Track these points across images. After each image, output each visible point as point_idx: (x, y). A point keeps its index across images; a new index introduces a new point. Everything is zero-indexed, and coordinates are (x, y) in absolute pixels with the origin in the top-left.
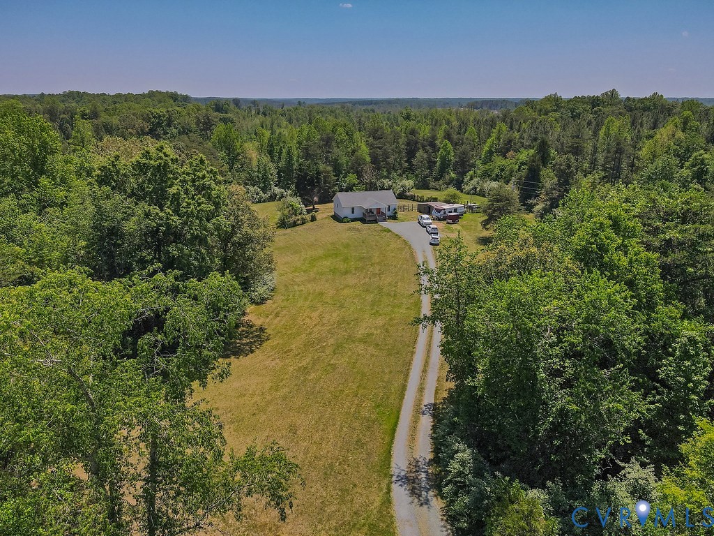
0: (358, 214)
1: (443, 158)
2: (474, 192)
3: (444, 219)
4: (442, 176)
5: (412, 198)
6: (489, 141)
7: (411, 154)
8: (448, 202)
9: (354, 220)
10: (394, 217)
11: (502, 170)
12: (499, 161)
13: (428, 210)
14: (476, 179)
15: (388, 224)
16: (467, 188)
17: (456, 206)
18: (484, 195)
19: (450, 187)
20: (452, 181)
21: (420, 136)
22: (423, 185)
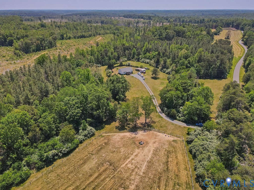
0: (125, 73)
1: (133, 52)
2: (143, 61)
3: (142, 73)
4: (134, 57)
5: (132, 66)
6: (144, 48)
7: (125, 51)
10: (132, 73)
11: (149, 57)
12: (148, 54)
13: (138, 70)
14: (143, 59)
15: (132, 75)
16: (141, 61)
17: (144, 69)
18: (146, 63)
19: (137, 60)
20: (136, 59)
21: (126, 46)
22: (129, 59)
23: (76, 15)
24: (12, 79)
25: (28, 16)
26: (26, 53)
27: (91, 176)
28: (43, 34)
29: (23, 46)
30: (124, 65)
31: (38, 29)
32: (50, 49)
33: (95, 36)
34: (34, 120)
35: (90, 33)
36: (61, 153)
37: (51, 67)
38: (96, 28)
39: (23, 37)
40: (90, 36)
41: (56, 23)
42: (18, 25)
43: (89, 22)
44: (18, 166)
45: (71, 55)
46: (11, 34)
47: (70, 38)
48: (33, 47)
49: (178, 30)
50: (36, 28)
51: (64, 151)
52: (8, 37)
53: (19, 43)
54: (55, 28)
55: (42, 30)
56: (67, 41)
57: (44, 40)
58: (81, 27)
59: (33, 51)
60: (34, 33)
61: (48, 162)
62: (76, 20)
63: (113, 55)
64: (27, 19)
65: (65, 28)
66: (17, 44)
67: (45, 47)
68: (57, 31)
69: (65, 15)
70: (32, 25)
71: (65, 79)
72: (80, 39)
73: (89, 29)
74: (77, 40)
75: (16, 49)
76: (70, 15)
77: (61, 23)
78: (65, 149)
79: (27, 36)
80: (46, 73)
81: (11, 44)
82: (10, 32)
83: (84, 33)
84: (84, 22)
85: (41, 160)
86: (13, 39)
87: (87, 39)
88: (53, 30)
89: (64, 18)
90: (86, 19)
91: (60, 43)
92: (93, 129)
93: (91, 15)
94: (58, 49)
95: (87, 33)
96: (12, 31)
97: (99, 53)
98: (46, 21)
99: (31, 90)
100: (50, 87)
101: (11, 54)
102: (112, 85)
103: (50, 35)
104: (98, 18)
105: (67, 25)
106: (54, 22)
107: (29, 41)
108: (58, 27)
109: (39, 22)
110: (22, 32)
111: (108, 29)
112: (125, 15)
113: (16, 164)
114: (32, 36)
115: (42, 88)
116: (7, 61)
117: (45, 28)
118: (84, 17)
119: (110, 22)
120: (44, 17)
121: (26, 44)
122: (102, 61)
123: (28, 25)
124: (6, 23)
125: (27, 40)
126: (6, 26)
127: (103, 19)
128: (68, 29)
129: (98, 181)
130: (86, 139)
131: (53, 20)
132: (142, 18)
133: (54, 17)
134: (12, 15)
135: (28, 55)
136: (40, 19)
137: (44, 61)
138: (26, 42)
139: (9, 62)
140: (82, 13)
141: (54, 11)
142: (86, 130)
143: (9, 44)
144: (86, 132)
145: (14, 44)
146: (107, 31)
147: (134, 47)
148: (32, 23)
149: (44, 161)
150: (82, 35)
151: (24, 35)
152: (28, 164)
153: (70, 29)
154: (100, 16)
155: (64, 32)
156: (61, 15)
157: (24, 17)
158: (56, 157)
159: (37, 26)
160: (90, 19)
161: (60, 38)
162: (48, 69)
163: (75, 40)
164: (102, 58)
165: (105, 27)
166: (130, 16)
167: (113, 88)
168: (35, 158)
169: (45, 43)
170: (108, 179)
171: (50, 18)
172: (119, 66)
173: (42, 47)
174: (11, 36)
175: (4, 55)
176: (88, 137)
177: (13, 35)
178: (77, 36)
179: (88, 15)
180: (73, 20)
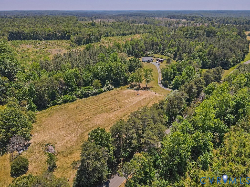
0: (147, 61)
1: (160, 47)
2: (166, 55)
3: (160, 62)
4: (159, 51)
5: (154, 57)
6: (169, 44)
7: (153, 46)
8: (161, 58)
9: (146, 62)
10: (152, 61)
11: (171, 51)
12: (171, 49)
13: (158, 60)
14: (166, 53)
15: (152, 63)
16: (165, 54)
17: (162, 59)
18: (167, 56)
19: (161, 54)
20: (161, 52)
21: (155, 42)
22: (155, 53)
23: (123, 15)
24: (70, 56)
25: (83, 16)
26: (79, 45)
27: (106, 102)
28: (92, 31)
29: (77, 40)
30: (149, 56)
31: (89, 27)
32: (96, 43)
33: (134, 34)
34: (80, 75)
35: (130, 31)
36: (92, 93)
37: (93, 51)
38: (137, 27)
39: (77, 33)
40: (130, 34)
41: (104, 23)
42: (74, 24)
43: (133, 22)
44: (71, 94)
45: (109, 46)
46: (69, 31)
47: (113, 35)
48: (84, 41)
49: (208, 30)
50: (88, 27)
51: (94, 92)
52: (67, 33)
53: (75, 37)
54: (103, 27)
55: (92, 28)
56: (110, 38)
57: (92, 36)
58: (125, 27)
59: (84, 44)
60: (86, 30)
61: (86, 96)
62: (122, 20)
63: (142, 48)
64: (81, 19)
65: (111, 27)
66: (73, 38)
67: (92, 41)
68: (104, 29)
69: (113, 16)
70: (85, 24)
71: (101, 58)
72: (121, 37)
73: (131, 28)
74: (118, 37)
75: (72, 42)
76: (118, 15)
77: (108, 22)
78: (95, 91)
79: (80, 32)
80: (90, 54)
81: (68, 38)
82: (69, 29)
83: (125, 32)
84: (129, 22)
85: (82, 93)
86: (71, 34)
87: (127, 36)
88: (101, 28)
89: (112, 18)
90: (131, 19)
91: (104, 39)
92: (113, 87)
93: (137, 15)
94: (102, 43)
95: (128, 31)
96: (70, 29)
97: (131, 46)
98: (97, 21)
99: (80, 62)
100: (91, 61)
101: (68, 45)
102: (130, 63)
103: (97, 32)
104: (142, 19)
105: (112, 24)
106: (103, 22)
107: (82, 36)
108: (105, 26)
109: (91, 22)
110: (77, 29)
111: (147, 28)
112: (169, 16)
113: (70, 93)
114: (84, 32)
115: (86, 61)
116: (66, 49)
117: (94, 27)
118: (130, 17)
119: (153, 22)
120: (95, 17)
121: (79, 38)
122: (133, 52)
123: (82, 24)
124: (66, 22)
125: (80, 35)
126: (65, 24)
127: (147, 19)
128: (113, 28)
129: (108, 104)
130: (107, 91)
131: (102, 20)
132: (185, 19)
133: (104, 17)
134: (70, 16)
135: (80, 46)
136: (92, 19)
137: (90, 48)
138: (79, 37)
139: (67, 50)
140: (129, 13)
141: (105, 11)
142: (108, 85)
143: (67, 38)
144: (108, 87)
145: (71, 38)
146: (146, 31)
147: (161, 42)
148: (85, 23)
149: (83, 95)
150: (124, 33)
151: (78, 32)
152: (76, 95)
153: (115, 28)
154: (145, 17)
155: (109, 30)
156: (110, 15)
157: (79, 17)
158: (89, 95)
159: (89, 25)
160: (134, 19)
161: (106, 35)
162: (91, 52)
163: (116, 37)
164: (133, 50)
165: (145, 27)
166: (174, 17)
167: (130, 65)
168: (79, 93)
169: (93, 38)
170: (114, 104)
171: (100, 18)
172: (145, 57)
173: (91, 41)
174: (69, 32)
175: (64, 46)
176: (109, 90)
177: (71, 31)
178: (120, 33)
179: (135, 15)
180: (119, 20)
